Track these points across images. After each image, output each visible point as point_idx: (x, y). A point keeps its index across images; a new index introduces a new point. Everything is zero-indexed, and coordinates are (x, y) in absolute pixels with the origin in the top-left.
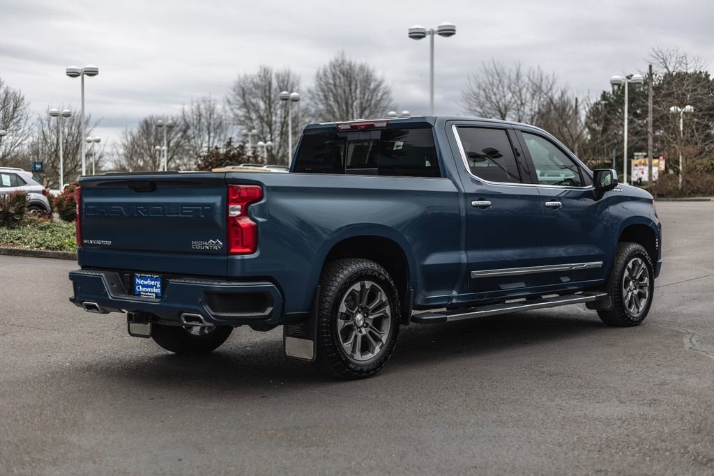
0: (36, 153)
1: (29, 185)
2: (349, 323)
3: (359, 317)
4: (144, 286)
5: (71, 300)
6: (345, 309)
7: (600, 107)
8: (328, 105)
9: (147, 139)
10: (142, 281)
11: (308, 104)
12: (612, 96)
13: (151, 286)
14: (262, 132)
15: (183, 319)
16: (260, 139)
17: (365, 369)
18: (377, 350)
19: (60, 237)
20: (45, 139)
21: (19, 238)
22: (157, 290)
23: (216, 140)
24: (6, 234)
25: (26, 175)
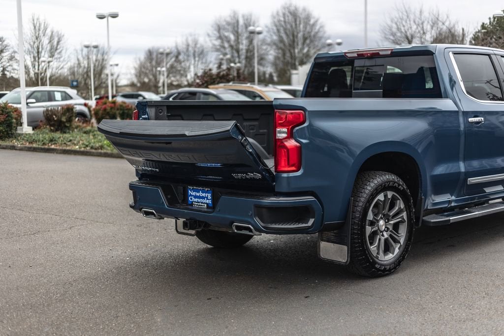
0: (73, 73)
1: (75, 99)
2: (374, 229)
3: (382, 222)
4: (196, 197)
5: (131, 206)
6: (372, 217)
7: (480, 35)
8: (280, 37)
9: (150, 63)
10: (194, 193)
11: (265, 36)
12: (489, 26)
13: (203, 198)
14: (232, 56)
15: (234, 228)
16: (231, 62)
17: (388, 267)
18: (397, 251)
19: (100, 139)
20: (79, 64)
21: (70, 141)
22: (208, 201)
23: (200, 63)
24: (60, 137)
25: (72, 92)
